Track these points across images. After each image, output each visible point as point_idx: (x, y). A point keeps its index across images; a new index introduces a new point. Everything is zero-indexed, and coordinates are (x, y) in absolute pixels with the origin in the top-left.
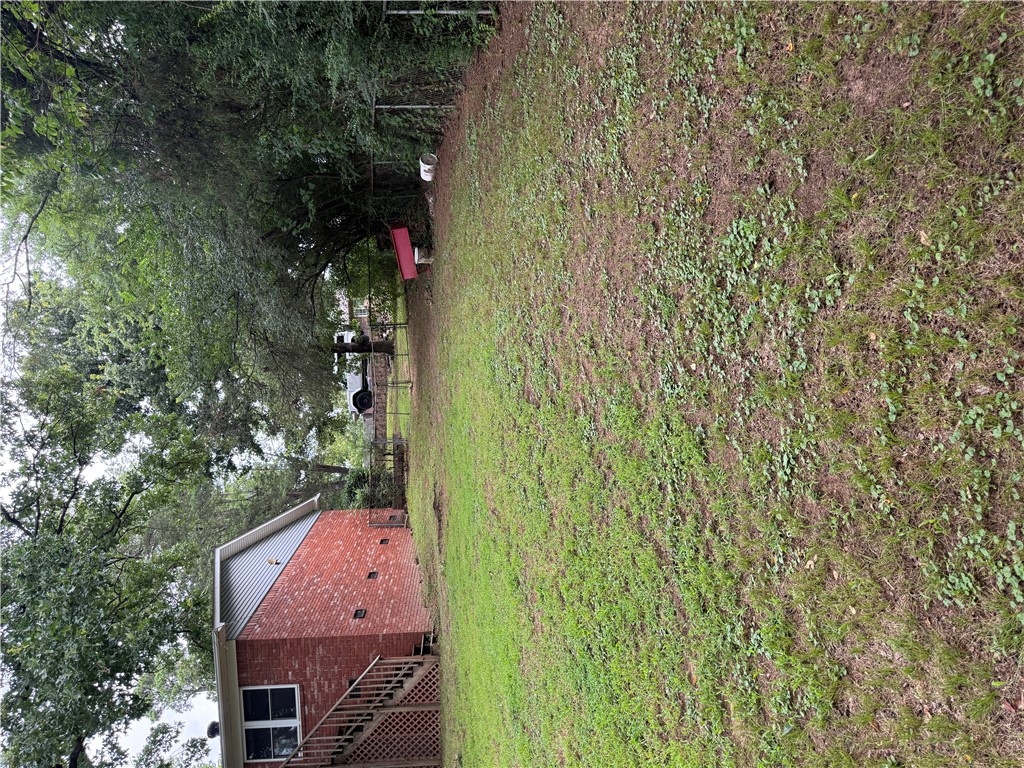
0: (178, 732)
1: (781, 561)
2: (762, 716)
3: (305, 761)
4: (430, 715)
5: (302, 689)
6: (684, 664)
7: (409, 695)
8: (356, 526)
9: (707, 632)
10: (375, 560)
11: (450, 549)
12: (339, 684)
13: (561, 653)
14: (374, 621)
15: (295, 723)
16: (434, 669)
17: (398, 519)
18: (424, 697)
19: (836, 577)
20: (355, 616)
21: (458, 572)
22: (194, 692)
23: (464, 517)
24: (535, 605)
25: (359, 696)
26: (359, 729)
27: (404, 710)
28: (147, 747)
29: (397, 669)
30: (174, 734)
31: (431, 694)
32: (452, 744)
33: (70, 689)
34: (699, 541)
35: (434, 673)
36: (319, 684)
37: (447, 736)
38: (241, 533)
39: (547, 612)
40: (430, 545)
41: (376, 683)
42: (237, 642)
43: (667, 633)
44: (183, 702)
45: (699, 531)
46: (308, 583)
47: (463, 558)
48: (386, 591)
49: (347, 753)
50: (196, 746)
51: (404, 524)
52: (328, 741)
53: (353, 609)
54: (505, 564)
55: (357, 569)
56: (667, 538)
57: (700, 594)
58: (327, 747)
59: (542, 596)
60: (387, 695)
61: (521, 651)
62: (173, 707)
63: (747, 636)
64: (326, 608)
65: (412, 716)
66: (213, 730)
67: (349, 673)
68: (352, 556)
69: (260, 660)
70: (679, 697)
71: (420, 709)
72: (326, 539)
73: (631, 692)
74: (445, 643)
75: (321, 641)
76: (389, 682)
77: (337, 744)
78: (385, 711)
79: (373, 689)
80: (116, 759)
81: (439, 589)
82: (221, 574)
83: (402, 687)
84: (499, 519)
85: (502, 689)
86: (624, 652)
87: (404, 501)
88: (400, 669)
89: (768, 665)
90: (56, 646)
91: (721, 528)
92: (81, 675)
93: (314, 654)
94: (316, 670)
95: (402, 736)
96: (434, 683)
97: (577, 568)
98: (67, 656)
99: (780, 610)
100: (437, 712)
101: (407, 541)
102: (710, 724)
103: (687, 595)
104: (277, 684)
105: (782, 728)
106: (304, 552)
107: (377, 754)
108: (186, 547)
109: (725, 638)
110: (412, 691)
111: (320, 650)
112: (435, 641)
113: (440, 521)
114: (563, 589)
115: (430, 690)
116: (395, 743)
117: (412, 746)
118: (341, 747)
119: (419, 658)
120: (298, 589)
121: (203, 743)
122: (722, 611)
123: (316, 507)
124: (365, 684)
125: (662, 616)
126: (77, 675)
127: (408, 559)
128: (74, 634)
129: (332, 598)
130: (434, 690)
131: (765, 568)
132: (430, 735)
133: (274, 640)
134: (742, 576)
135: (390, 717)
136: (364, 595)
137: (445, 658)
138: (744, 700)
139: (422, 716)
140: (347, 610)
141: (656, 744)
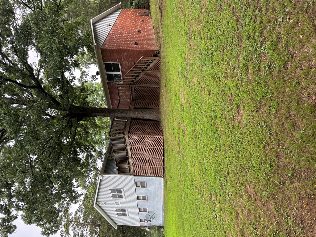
0: (88, 73)
1: (281, 21)
2: (259, 71)
3: (123, 83)
4: (157, 74)
5: (121, 64)
6: (238, 56)
7: (151, 68)
8: (134, 15)
9: (248, 46)
10: (140, 27)
11: (165, 23)
12: (131, 63)
13: (198, 55)
14: (141, 46)
15: (120, 73)
16: (158, 61)
17: (147, 13)
18: (155, 69)
19: (299, 25)
20: (135, 44)
21: (167, 31)
22: (90, 64)
23: (170, 11)
24: (192, 40)
25: (137, 67)
26: (138, 76)
27: (150, 72)
28: (80, 76)
29: (148, 60)
30: (87, 74)
31: (157, 68)
32: (163, 81)
33: (57, 57)
34: (253, 15)
35: (158, 62)
36: (126, 63)
37: (162, 79)
38: (97, 15)
39: (196, 42)
40: (158, 22)
41: (142, 64)
42: (101, 49)
43: (234, 47)
44: (88, 67)
45: (254, 11)
46: (120, 32)
47: (169, 26)
48: (144, 37)
49: (134, 82)
50: (93, 77)
51: (149, 15)
52: (130, 78)
53: (134, 42)
54: (183, 27)
55: (135, 29)
56: (242, 14)
57: (248, 34)
58: (129, 80)
59: (195, 37)
60: (145, 67)
61: (186, 55)
62: (85, 68)
63: (261, 47)
64: (126, 41)
65: (152, 74)
66: (98, 73)
67: (134, 61)
68: (133, 25)
69: (108, 55)
70: (234, 66)
71: (154, 72)
72: (124, 18)
73: (219, 65)
74: (162, 54)
75: (125, 50)
76: (146, 64)
77: (132, 79)
78: (145, 72)
79: (141, 66)
80: (73, 79)
81: (160, 37)
82: (93, 28)
83: (149, 66)
84: (182, 11)
85: (179, 66)
86: (219, 53)
87: (149, 6)
88: (149, 60)
89: (265, 56)
90: (50, 45)
91: (263, 10)
92: (59, 54)
93: (123, 54)
94: (124, 59)
95: (149, 79)
96: (158, 65)
97: (208, 27)
98: (54, 48)
99: (275, 38)
100: (159, 73)
101: (150, 21)
102: (242, 73)
103: (244, 34)
104: (114, 62)
105: (264, 74)
106: (118, 22)
107: (142, 83)
108: (81, 19)
109: (253, 48)
110: (152, 67)
111: (125, 53)
112: (159, 53)
113: (161, 13)
114: (202, 34)
115: (157, 67)
116: (147, 80)
117: (152, 82)
118: (132, 80)
119: (154, 58)
120: (117, 34)
121: (95, 77)
122: (255, 39)
123: (120, 7)
124: (139, 64)
125: (234, 42)
126: (58, 54)
127: (150, 27)
128: (54, 42)
129: (127, 38)
130: (158, 67)
131: (274, 23)
132: (157, 79)
133: (112, 49)
134: (265, 27)
135: (146, 74)
136: (137, 37)
137: (162, 58)
138: (254, 66)
139: (155, 74)
140: (132, 42)
141: (224, 79)
